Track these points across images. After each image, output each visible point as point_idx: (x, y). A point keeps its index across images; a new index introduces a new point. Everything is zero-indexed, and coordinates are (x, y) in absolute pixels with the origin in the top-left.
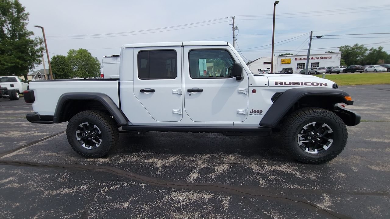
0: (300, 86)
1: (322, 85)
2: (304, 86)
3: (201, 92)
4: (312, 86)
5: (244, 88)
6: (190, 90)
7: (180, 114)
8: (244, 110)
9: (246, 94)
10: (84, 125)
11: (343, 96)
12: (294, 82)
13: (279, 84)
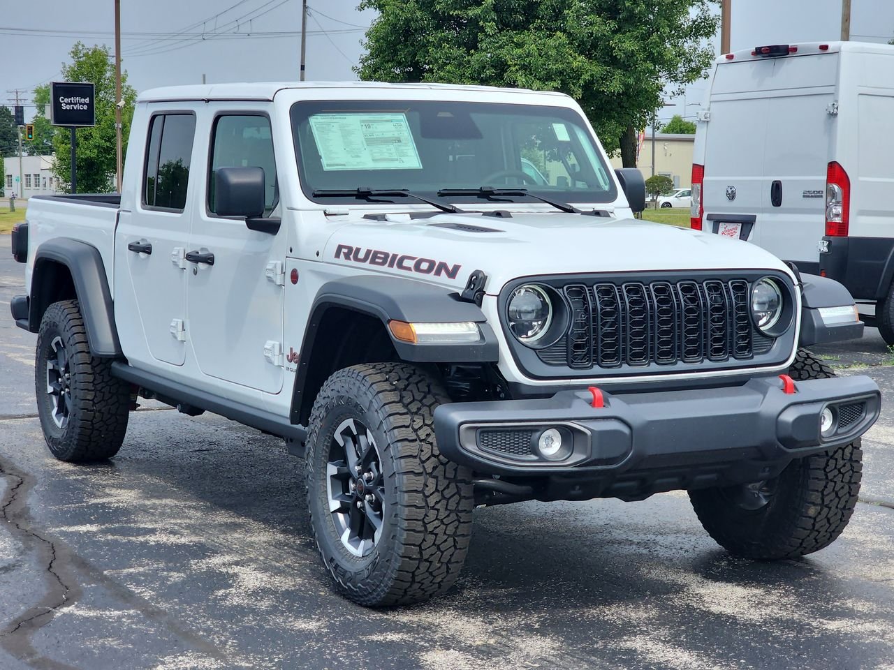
0: (385, 268)
1: (443, 272)
2: (395, 270)
3: (212, 263)
4: (414, 274)
5: (275, 262)
6: (189, 257)
7: (179, 339)
8: (273, 347)
9: (278, 283)
10: (57, 344)
11: (384, 317)
12: (376, 253)
13: (342, 255)
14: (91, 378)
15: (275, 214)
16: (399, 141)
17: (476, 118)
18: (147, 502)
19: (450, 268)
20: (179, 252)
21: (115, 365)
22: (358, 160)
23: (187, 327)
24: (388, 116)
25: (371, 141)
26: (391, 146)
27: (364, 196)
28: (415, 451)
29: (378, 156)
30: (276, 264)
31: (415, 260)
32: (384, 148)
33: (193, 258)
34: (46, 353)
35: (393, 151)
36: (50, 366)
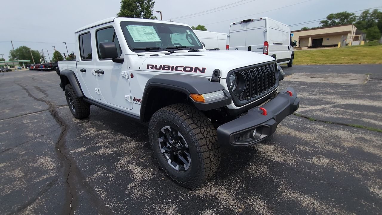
0: (170, 71)
1: (198, 71)
3: (103, 73)
4: (183, 72)
5: (124, 72)
6: (96, 72)
7: (98, 94)
8: (128, 97)
9: (127, 78)
10: (69, 94)
11: (188, 92)
12: (164, 66)
13: (150, 68)
14: (79, 102)
15: (121, 57)
16: (153, 34)
17: (170, 28)
18: (98, 133)
19: (201, 69)
20: (93, 71)
21: (84, 98)
22: (143, 39)
23: (100, 90)
24: (149, 27)
25: (146, 34)
26: (151, 35)
27: (148, 50)
28: (204, 143)
29: (148, 38)
30: (125, 72)
31: (183, 67)
32: (150, 35)
33: (97, 72)
34: (68, 96)
35: (152, 36)
36: (69, 98)
